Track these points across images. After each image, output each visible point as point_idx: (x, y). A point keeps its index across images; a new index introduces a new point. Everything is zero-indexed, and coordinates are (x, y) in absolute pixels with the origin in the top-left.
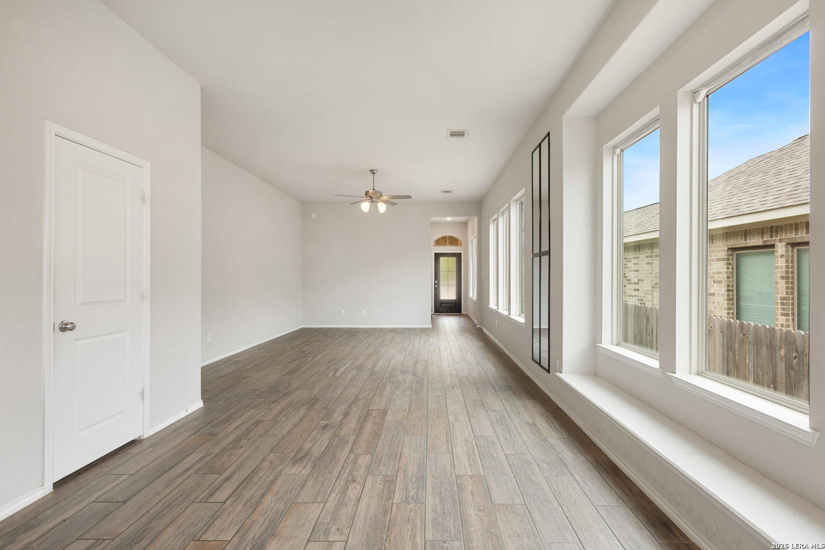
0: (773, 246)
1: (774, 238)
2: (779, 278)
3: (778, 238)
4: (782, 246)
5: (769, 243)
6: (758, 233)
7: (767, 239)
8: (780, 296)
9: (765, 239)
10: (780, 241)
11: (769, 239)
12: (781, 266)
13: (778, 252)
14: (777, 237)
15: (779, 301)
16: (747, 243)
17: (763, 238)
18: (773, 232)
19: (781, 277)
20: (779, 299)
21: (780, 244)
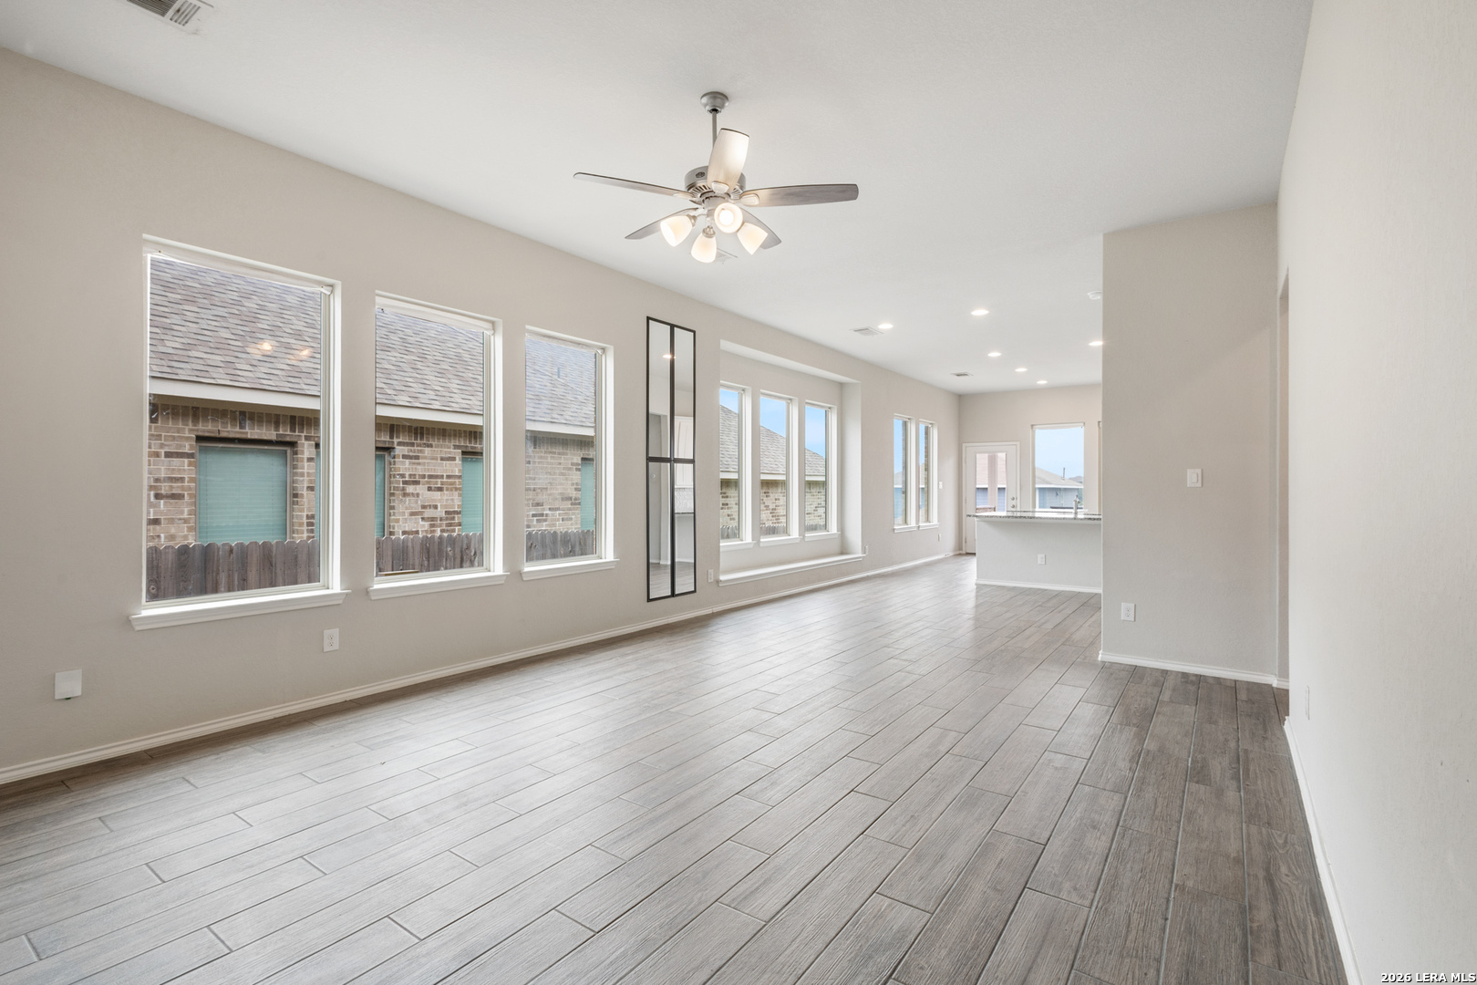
0: (292, 444)
1: (297, 433)
2: (305, 488)
3: (303, 435)
4: (309, 445)
5: (288, 439)
6: (269, 422)
7: (285, 431)
8: (305, 514)
9: (281, 432)
10: (307, 438)
11: (288, 433)
12: (308, 473)
13: (303, 453)
14: (303, 432)
15: (305, 520)
16: (247, 433)
17: (277, 428)
18: (295, 424)
19: (308, 487)
20: (305, 518)
21: (306, 443)
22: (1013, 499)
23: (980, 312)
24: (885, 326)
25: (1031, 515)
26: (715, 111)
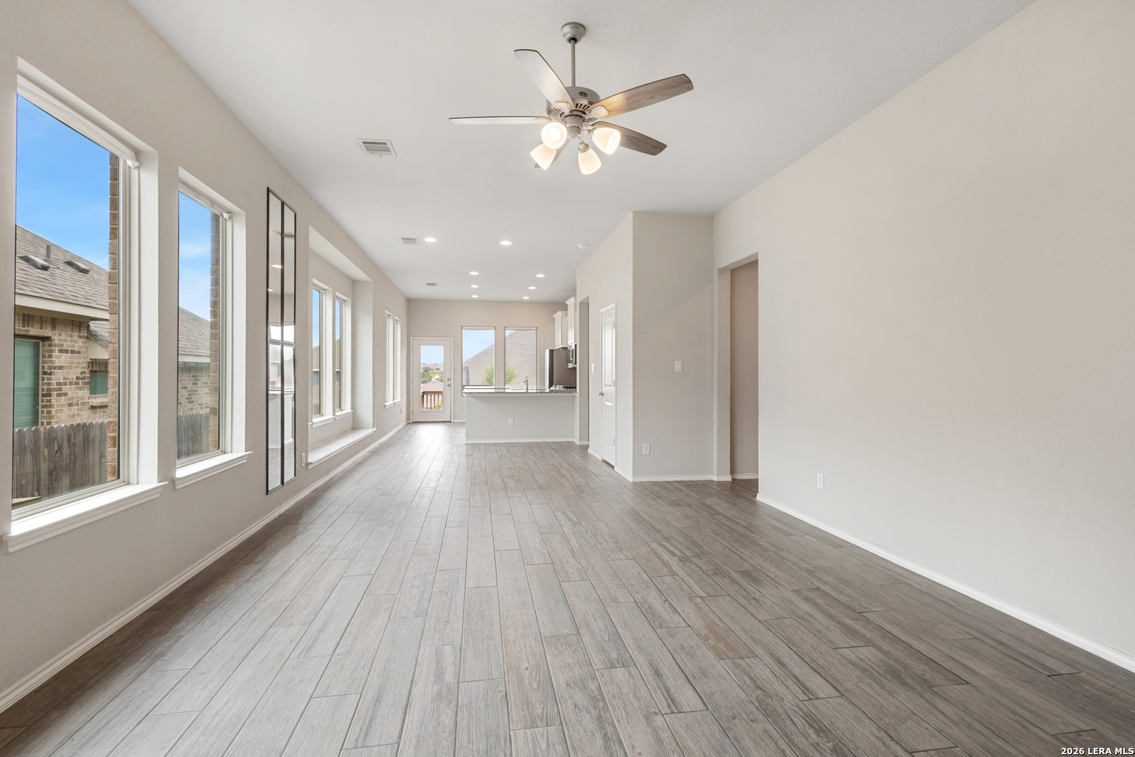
22: (449, 380)
23: (506, 243)
24: (431, 240)
25: (503, 391)
26: (574, 40)
